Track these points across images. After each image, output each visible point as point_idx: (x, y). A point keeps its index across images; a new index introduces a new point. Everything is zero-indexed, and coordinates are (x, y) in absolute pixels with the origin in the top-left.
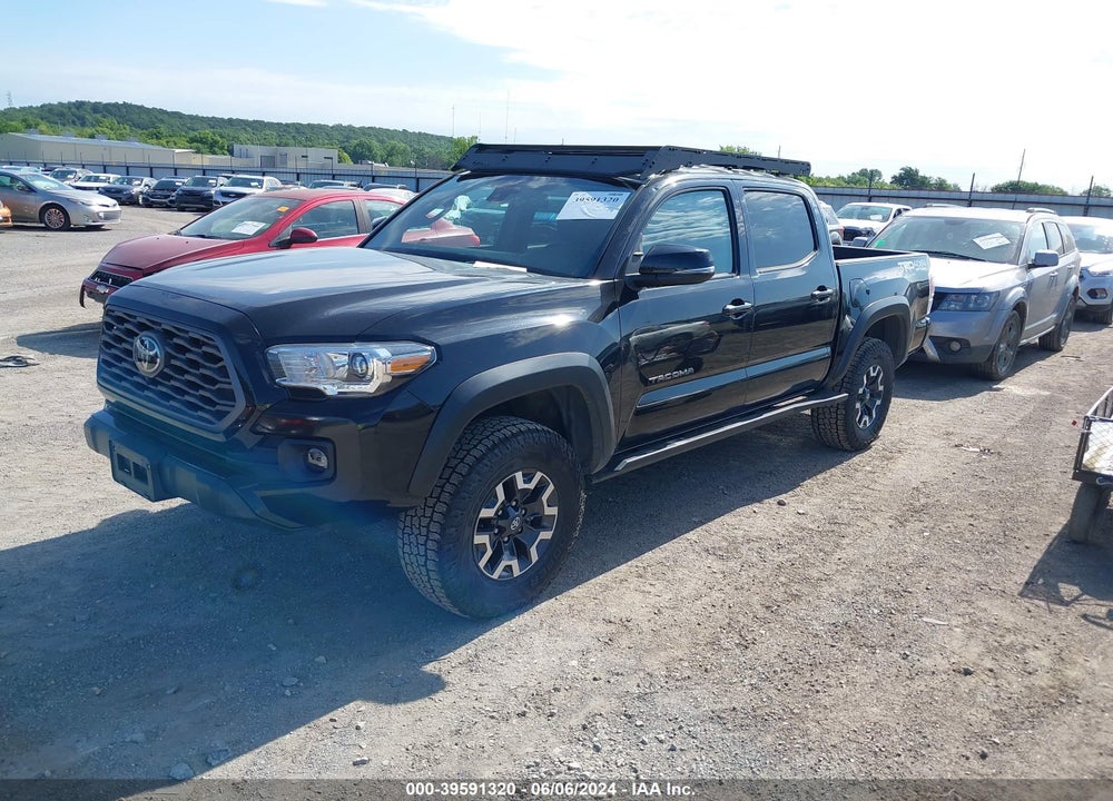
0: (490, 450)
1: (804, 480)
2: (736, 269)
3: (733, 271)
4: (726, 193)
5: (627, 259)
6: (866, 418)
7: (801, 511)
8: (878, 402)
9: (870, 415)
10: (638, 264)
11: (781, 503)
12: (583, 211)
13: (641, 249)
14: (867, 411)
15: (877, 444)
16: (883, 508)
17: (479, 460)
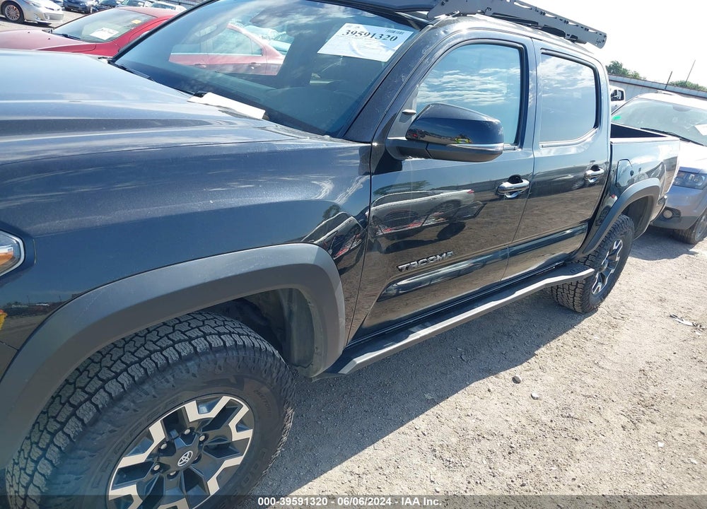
0: (137, 384)
1: (538, 347)
2: (519, 140)
3: (516, 143)
4: (523, 53)
5: (395, 116)
6: (600, 285)
7: (534, 395)
8: (612, 271)
9: (603, 282)
10: (406, 126)
11: (516, 380)
12: (351, 47)
13: (414, 105)
14: (602, 278)
15: (603, 308)
16: (614, 397)
17: (114, 401)
